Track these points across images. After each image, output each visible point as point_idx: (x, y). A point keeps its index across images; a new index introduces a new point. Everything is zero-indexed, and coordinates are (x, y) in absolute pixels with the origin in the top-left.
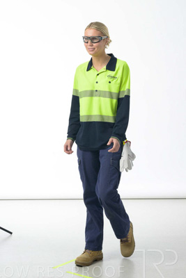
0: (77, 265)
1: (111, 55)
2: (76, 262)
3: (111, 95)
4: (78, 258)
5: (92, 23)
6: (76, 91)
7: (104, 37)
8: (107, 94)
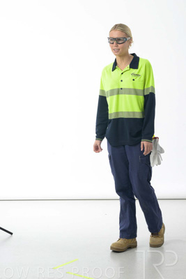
0: (114, 251)
1: (134, 54)
2: (112, 248)
3: (136, 92)
4: (113, 244)
5: (116, 25)
6: (102, 91)
7: (128, 39)
8: (133, 92)
